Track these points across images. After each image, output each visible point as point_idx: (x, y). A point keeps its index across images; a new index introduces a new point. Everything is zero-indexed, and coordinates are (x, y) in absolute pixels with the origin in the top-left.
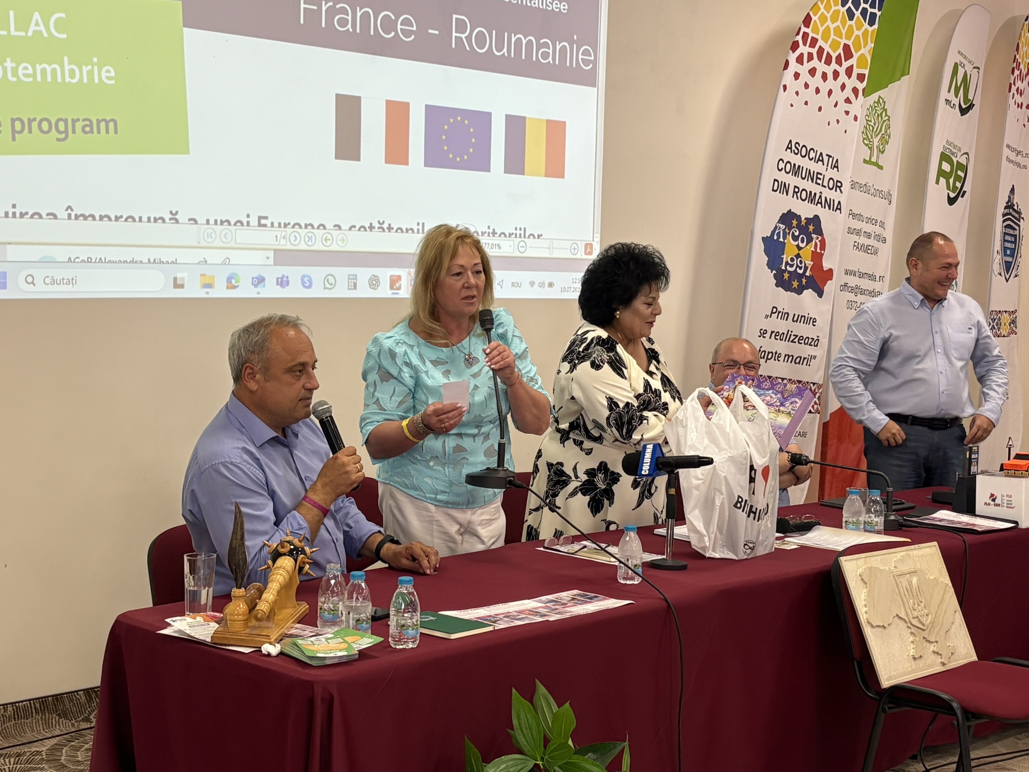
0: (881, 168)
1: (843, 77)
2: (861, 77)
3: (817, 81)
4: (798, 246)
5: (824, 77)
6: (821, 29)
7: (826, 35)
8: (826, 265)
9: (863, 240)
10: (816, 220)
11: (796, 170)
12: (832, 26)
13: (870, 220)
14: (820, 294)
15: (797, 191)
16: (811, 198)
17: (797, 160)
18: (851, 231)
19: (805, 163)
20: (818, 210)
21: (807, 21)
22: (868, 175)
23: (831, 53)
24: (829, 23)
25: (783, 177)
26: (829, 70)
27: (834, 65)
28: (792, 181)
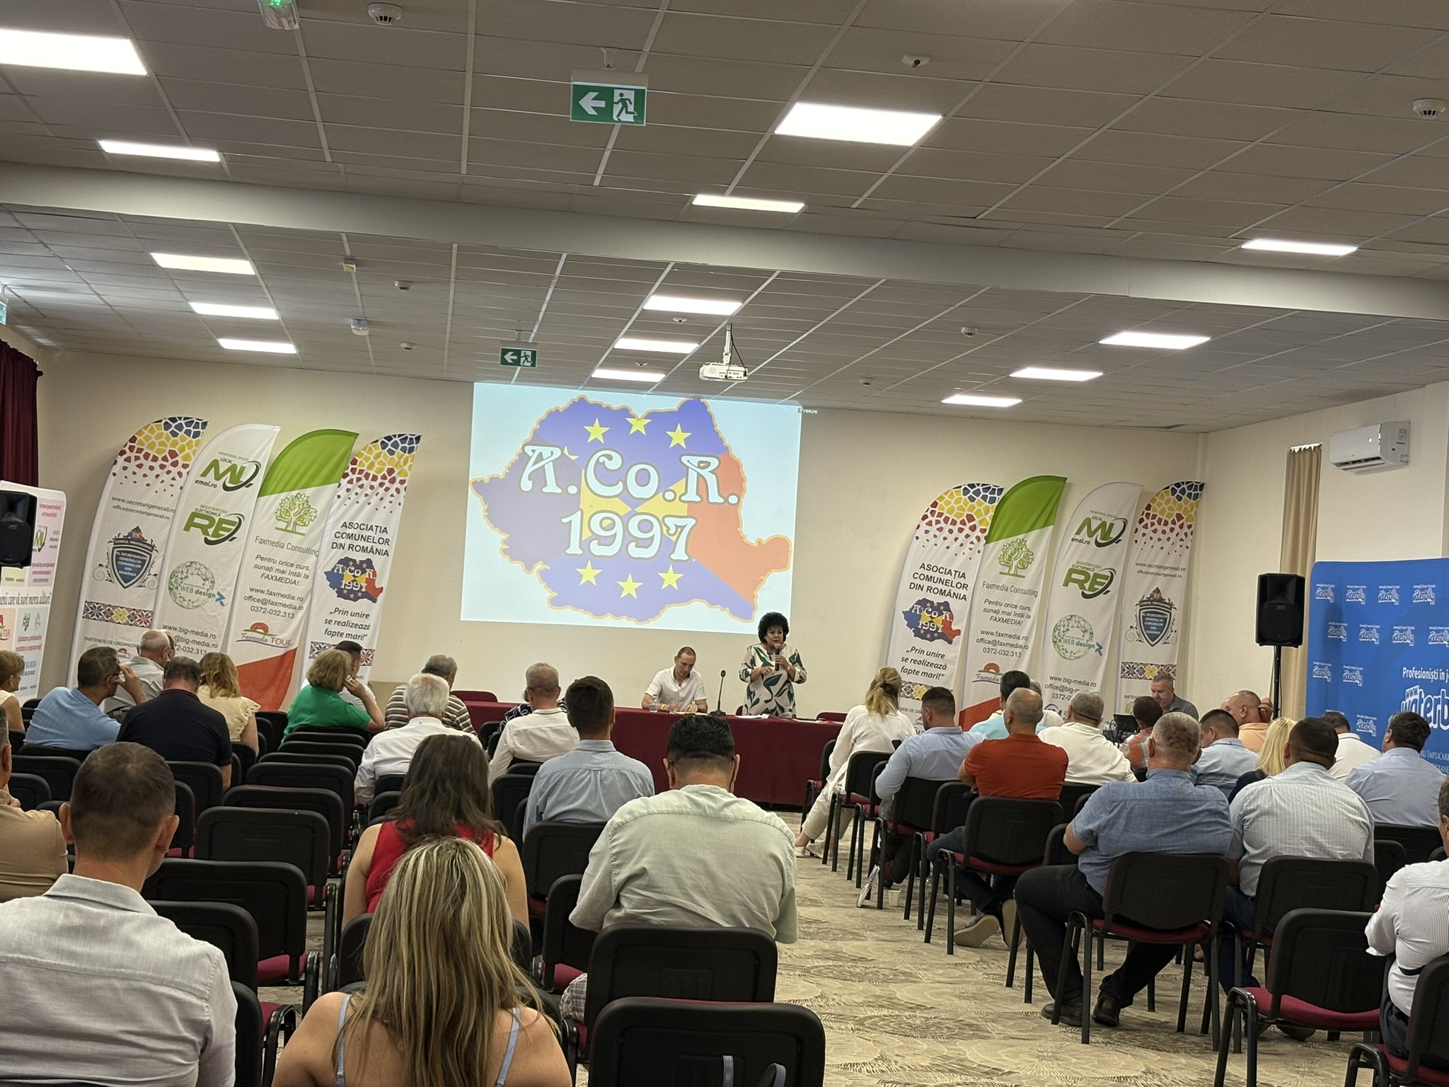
0: (1024, 577)
1: (967, 531)
2: (983, 531)
3: (945, 533)
4: (931, 617)
5: (951, 531)
6: (946, 508)
7: (951, 510)
8: (954, 627)
9: (1000, 616)
10: (946, 605)
11: (929, 579)
12: (956, 506)
13: (1007, 605)
14: (950, 642)
15: (929, 589)
16: (942, 593)
17: (930, 573)
18: (985, 610)
19: (937, 575)
20: (948, 599)
21: (935, 505)
22: (1006, 580)
23: (956, 519)
24: (953, 504)
25: (917, 582)
26: (955, 529)
27: (959, 525)
28: (926, 584)
